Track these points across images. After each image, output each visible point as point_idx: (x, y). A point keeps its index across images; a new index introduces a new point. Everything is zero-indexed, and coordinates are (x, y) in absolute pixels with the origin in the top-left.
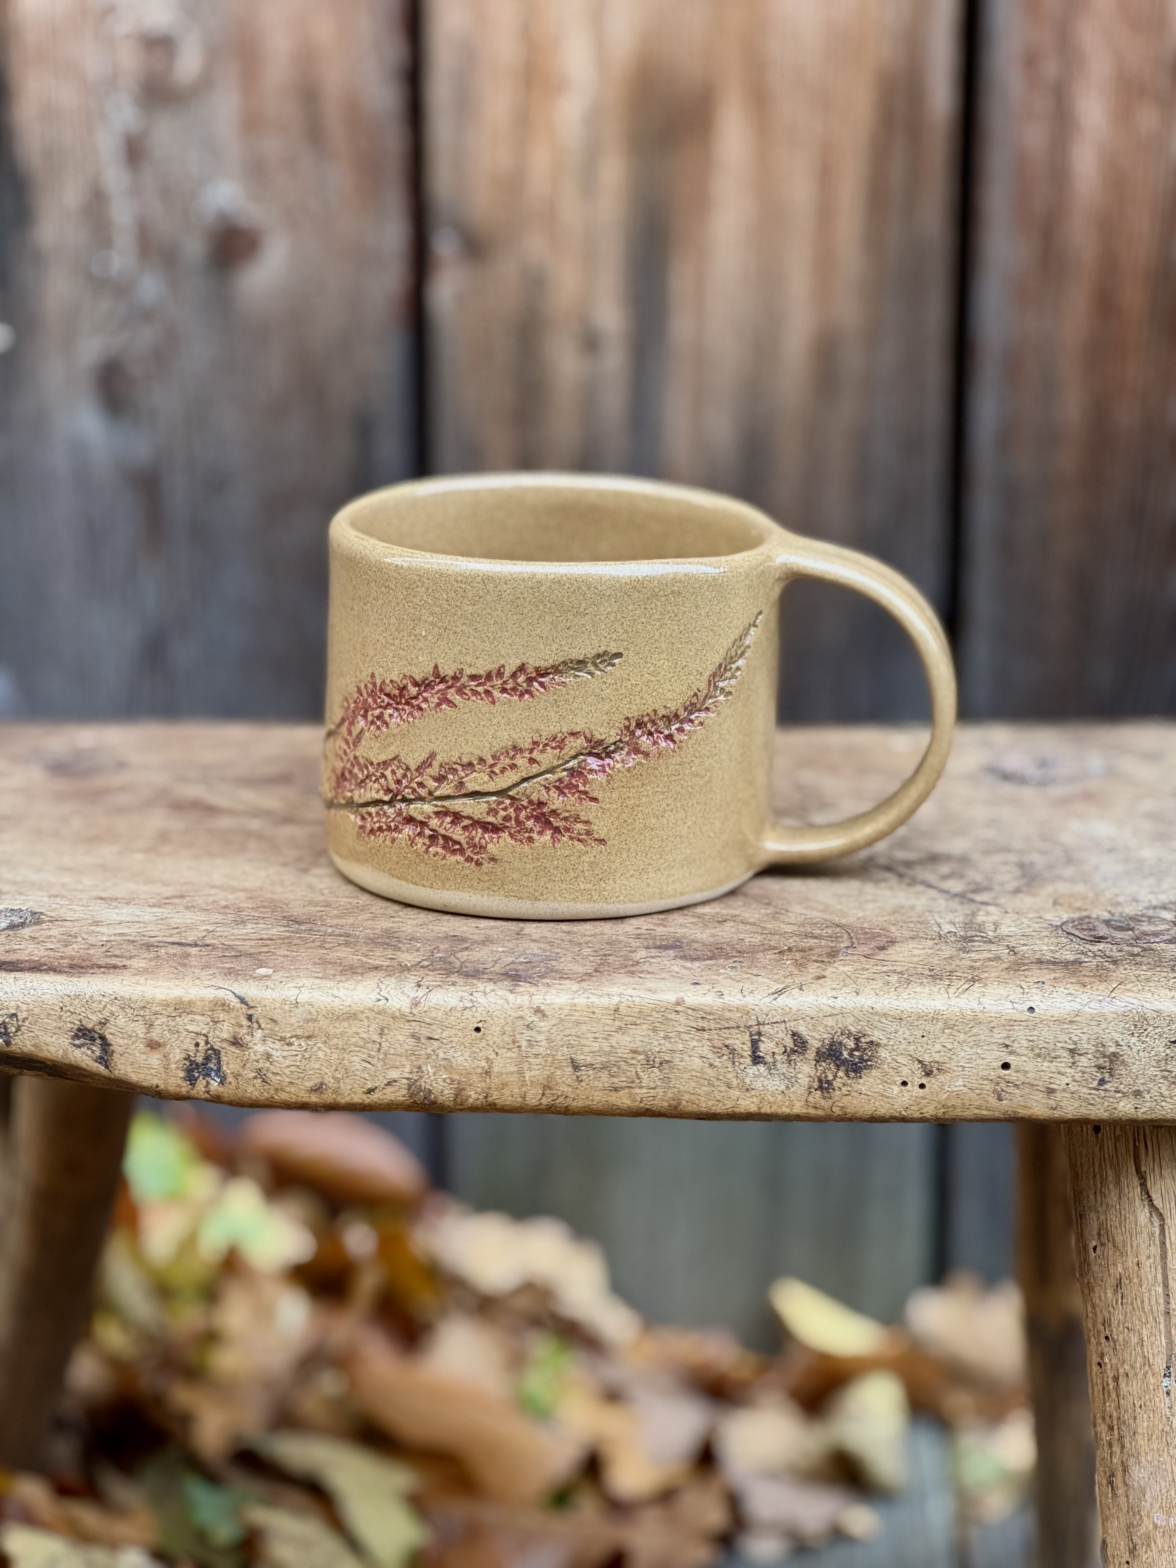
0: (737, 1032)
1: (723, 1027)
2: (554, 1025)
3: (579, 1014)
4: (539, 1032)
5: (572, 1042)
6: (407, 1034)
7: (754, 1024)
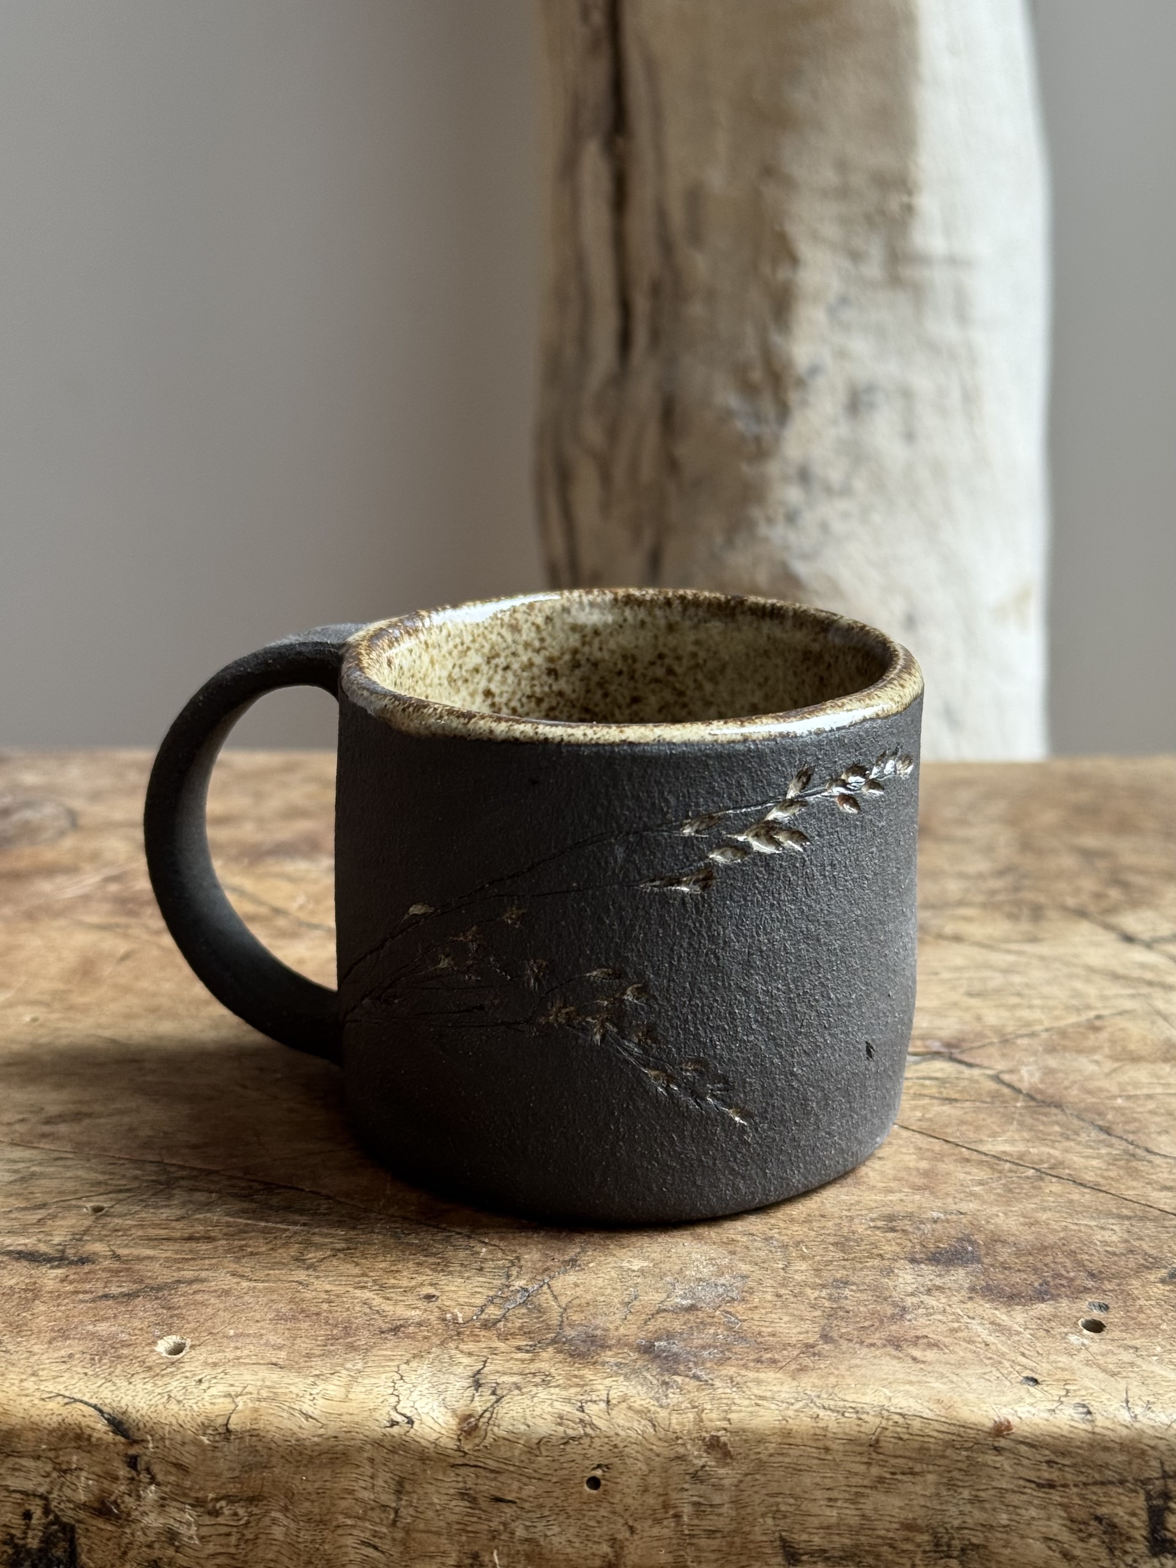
0: (1120, 1491)
1: (1091, 1480)
2: (747, 1475)
3: (798, 1453)
4: (718, 1488)
5: (783, 1508)
6: (452, 1491)
7: (1155, 1475)
